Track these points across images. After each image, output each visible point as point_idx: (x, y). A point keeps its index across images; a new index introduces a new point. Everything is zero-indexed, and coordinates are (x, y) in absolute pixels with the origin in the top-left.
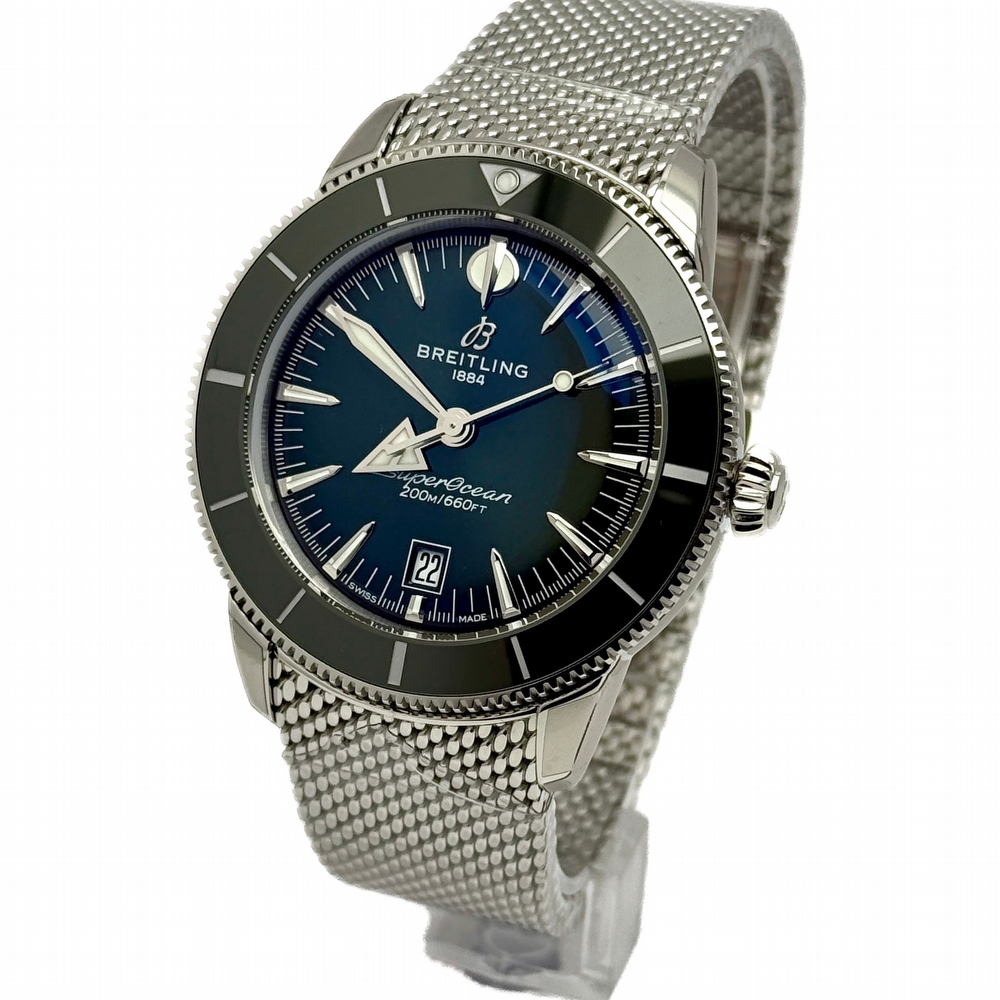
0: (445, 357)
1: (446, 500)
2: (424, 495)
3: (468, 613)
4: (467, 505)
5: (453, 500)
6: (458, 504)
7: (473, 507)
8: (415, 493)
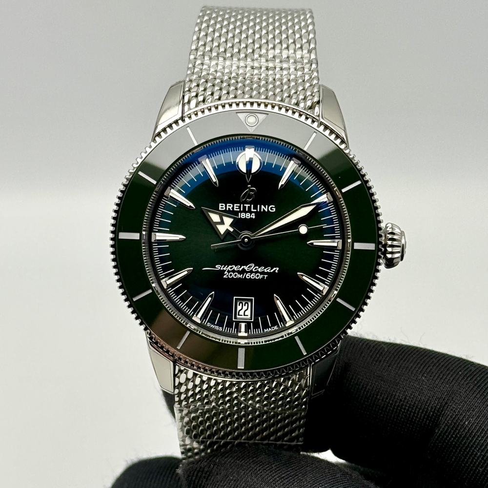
0: (233, 208)
1: (247, 275)
2: (235, 275)
3: (268, 327)
4: (258, 276)
5: (250, 275)
6: (253, 277)
7: (261, 277)
8: (231, 275)
